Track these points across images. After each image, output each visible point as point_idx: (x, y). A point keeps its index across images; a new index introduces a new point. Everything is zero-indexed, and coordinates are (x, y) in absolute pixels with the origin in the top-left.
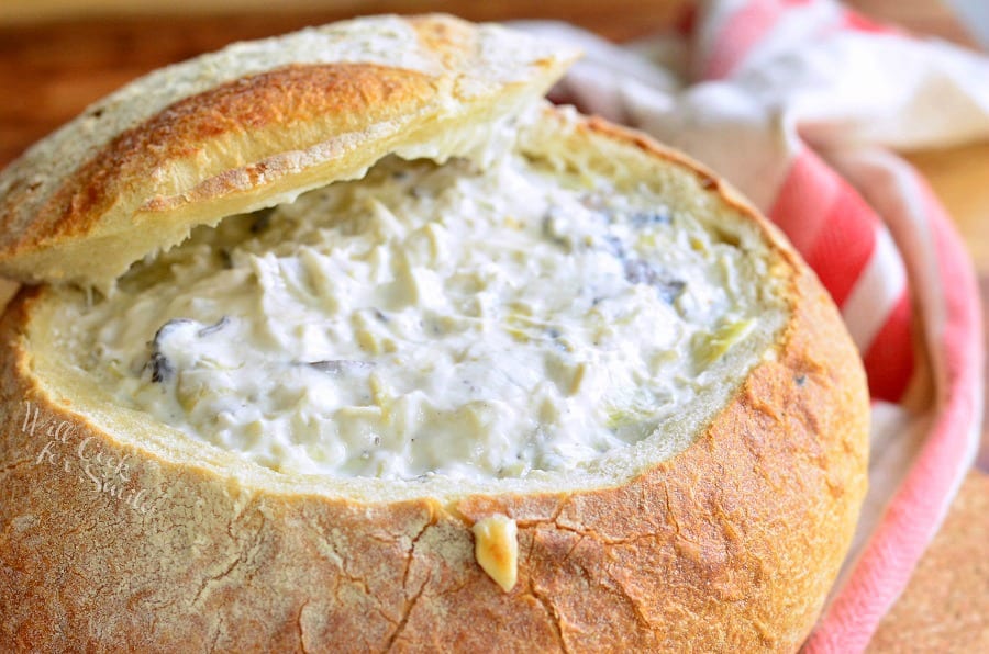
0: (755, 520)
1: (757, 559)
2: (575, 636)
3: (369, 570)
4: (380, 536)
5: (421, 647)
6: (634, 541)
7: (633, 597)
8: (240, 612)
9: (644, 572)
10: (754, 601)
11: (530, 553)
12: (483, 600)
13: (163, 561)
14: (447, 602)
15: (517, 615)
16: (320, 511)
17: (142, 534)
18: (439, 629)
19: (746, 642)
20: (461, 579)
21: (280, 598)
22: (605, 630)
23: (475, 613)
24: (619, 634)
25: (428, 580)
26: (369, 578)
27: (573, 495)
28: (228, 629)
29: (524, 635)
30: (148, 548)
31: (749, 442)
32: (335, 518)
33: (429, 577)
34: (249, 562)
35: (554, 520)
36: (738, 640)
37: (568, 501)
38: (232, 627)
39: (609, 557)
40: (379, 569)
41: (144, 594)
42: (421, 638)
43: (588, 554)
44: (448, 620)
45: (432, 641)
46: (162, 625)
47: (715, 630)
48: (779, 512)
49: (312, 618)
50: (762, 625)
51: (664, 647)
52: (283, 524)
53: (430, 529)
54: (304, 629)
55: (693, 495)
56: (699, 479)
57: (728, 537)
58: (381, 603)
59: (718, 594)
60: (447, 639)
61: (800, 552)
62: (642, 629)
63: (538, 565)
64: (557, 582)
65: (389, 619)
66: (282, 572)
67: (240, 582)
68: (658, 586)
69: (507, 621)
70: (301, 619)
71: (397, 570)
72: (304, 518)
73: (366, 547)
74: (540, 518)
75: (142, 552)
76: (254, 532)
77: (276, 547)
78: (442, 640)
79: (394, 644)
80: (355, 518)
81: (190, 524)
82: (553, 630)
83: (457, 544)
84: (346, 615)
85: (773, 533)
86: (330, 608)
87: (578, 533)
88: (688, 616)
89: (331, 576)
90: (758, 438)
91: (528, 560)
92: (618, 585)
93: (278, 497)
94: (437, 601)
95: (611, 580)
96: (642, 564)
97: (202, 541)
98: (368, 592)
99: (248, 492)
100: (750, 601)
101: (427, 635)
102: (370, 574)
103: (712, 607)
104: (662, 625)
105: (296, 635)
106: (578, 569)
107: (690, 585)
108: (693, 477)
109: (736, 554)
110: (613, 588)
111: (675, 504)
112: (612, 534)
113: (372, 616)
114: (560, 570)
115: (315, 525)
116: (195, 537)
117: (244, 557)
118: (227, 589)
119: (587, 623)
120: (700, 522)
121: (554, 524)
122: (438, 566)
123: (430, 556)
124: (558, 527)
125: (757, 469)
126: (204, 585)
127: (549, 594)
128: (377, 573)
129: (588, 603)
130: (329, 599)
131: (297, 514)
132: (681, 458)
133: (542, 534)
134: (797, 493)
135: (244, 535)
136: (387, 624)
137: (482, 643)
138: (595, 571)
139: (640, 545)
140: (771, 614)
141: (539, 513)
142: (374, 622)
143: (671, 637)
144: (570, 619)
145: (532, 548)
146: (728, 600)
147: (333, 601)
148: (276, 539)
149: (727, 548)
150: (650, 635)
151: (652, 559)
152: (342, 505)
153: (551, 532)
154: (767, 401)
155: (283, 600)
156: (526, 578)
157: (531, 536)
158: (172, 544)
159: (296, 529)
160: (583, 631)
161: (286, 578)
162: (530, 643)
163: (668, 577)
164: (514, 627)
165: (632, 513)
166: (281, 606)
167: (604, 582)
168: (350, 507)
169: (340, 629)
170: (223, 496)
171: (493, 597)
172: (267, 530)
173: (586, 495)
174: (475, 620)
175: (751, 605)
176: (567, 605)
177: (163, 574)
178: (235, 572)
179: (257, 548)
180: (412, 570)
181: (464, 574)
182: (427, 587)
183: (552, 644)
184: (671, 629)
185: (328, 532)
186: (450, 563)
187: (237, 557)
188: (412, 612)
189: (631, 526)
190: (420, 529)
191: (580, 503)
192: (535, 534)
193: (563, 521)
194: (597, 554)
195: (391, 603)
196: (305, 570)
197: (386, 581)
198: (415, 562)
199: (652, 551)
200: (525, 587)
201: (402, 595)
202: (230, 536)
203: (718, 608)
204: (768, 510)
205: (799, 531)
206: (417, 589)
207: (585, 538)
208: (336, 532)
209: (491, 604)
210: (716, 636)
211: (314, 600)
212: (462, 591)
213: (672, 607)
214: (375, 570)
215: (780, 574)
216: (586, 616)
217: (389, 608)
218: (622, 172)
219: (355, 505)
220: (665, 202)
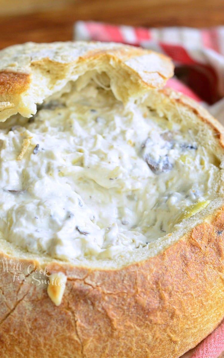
0: (177, 292)
1: (173, 308)
2: (83, 329)
3: (5, 285)
5: (18, 321)
6: (117, 294)
7: (111, 317)
9: (118, 308)
10: (169, 326)
11: (71, 292)
12: (47, 307)
14: (32, 305)
15: (60, 316)
18: (27, 315)
19: (162, 342)
20: (40, 296)
22: (96, 328)
23: (42, 312)
24: (102, 331)
25: (27, 294)
26: (5, 288)
27: (95, 271)
29: (61, 324)
31: (184, 258)
33: (28, 293)
35: (84, 279)
36: (158, 340)
37: (92, 273)
39: (104, 299)
40: (9, 285)
42: (19, 317)
43: (94, 297)
44: (31, 312)
45: (23, 319)
47: (147, 335)
48: (190, 289)
50: (172, 335)
51: (122, 339)
55: (149, 278)
56: (154, 272)
57: (161, 298)
58: (7, 299)
59: (151, 321)
60: (29, 320)
61: (198, 307)
62: (113, 330)
63: (73, 297)
64: (79, 305)
65: (8, 307)
68: (124, 314)
69: (55, 317)
71: (16, 287)
73: (6, 275)
74: (78, 277)
78: (27, 320)
79: (8, 317)
82: (73, 325)
85: (185, 298)
87: (93, 287)
88: (135, 328)
90: (188, 256)
91: (69, 294)
92: (105, 311)
94: (29, 303)
95: (103, 309)
96: (118, 304)
98: (3, 294)
100: (167, 325)
101: (22, 317)
102: (6, 286)
103: (147, 326)
104: (122, 330)
106: (89, 302)
107: (138, 316)
108: (151, 270)
109: (163, 305)
110: (103, 312)
111: (139, 282)
112: (108, 289)
113: (2, 304)
114: (82, 301)
119: (89, 324)
120: (149, 290)
121: (83, 282)
122: (32, 289)
123: (31, 284)
124: (85, 283)
125: (184, 270)
127: (75, 310)
128: (8, 287)
129: (91, 316)
132: (148, 262)
133: (77, 285)
134: (202, 282)
136: (7, 309)
137: (43, 324)
138: (97, 303)
139: (119, 296)
140: (177, 332)
141: (78, 275)
142: (2, 306)
143: (126, 336)
144: (82, 321)
145: (72, 289)
146: (155, 324)
149: (160, 303)
150: (116, 333)
151: (123, 303)
152: (2, 256)
153: (81, 284)
154: (198, 241)
156: (66, 301)
157: (72, 285)
160: (86, 327)
162: (63, 328)
163: (129, 311)
164: (58, 320)
165: (119, 282)
167: (100, 309)
168: (4, 258)
171: (51, 306)
173: (100, 271)
174: (42, 314)
175: (167, 327)
176: (82, 315)
180: (21, 289)
181: (42, 295)
182: (26, 297)
183: (73, 330)
184: (127, 332)
186: (37, 289)
188: (18, 306)
189: (117, 287)
191: (97, 274)
192: (74, 284)
193: (88, 281)
194: (98, 297)
195: (11, 300)
197: (11, 291)
198: (24, 286)
199: (124, 300)
200: (66, 305)
201: (15, 298)
203: (150, 327)
204: (185, 288)
205: (199, 298)
206: (22, 297)
207: (95, 290)
209: (50, 309)
210: (148, 337)
212: (39, 302)
213: (129, 323)
214: (8, 285)
215: (185, 315)
216: (89, 321)
217: (9, 302)
218: (184, 123)
219: (7, 257)
220: (197, 140)
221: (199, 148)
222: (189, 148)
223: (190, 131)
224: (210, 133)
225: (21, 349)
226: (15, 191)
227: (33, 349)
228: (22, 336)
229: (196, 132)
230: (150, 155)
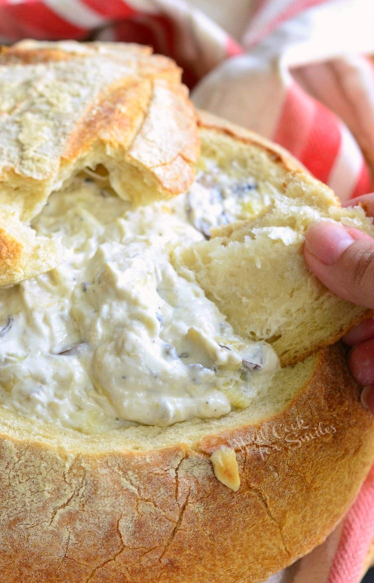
3: (154, 493)
4: (157, 472)
5: (192, 532)
8: (81, 527)
11: (244, 465)
12: (223, 499)
13: (27, 500)
14: (202, 504)
15: (242, 502)
16: (119, 462)
17: (10, 485)
18: (200, 520)
20: (208, 489)
21: (104, 516)
22: (290, 497)
23: (219, 507)
25: (189, 494)
26: (155, 498)
27: (262, 424)
28: (75, 536)
29: (247, 512)
30: (15, 493)
32: (128, 465)
33: (190, 491)
34: (80, 496)
38: (77, 535)
39: (287, 456)
40: (160, 492)
41: (17, 520)
42: (191, 527)
43: (277, 458)
44: (204, 514)
45: (197, 528)
46: (33, 538)
49: (126, 525)
52: (98, 473)
53: (185, 461)
54: (122, 533)
55: (322, 402)
58: (165, 511)
60: (205, 525)
63: (249, 471)
65: (171, 520)
66: (102, 501)
67: (77, 509)
69: (237, 507)
70: (119, 528)
71: (170, 491)
72: (109, 467)
73: (150, 480)
75: (12, 496)
76: (81, 479)
77: (96, 487)
78: (202, 526)
79: (176, 534)
80: (140, 463)
81: (40, 477)
82: (263, 506)
83: (202, 467)
84: (145, 521)
86: (135, 518)
89: (132, 500)
91: (243, 469)
92: (293, 471)
93: (92, 457)
94: (197, 505)
95: (290, 469)
97: (49, 487)
98: (156, 506)
99: (72, 455)
101: (194, 525)
102: (155, 495)
105: (118, 537)
106: (272, 468)
110: (291, 473)
111: (315, 413)
113: (160, 520)
114: (262, 471)
115: (117, 471)
116: (45, 486)
117: (76, 493)
118: (70, 513)
119: (280, 496)
122: (194, 484)
123: (188, 478)
126: (55, 513)
127: (259, 487)
128: (159, 495)
129: (280, 485)
130: (134, 514)
131: (105, 465)
133: (250, 453)
135: (74, 482)
136: (170, 523)
137: (225, 522)
138: (281, 466)
142: (162, 523)
144: (271, 497)
145: (245, 462)
147: (136, 514)
148: (95, 482)
152: (131, 456)
153: (254, 451)
155: (106, 518)
156: (245, 480)
157: (244, 456)
158: (30, 490)
159: (106, 474)
161: (105, 505)
162: (251, 516)
164: (241, 509)
166: (106, 521)
167: (287, 471)
168: (136, 457)
169: (143, 530)
170: (57, 459)
171: (228, 496)
172: (88, 477)
174: (219, 511)
176: (268, 490)
177: (28, 509)
178: (72, 503)
179: (84, 488)
180: (180, 489)
181: (209, 485)
182: (190, 498)
183: (263, 513)
185: (125, 473)
186: (200, 480)
187: (72, 494)
188: (184, 514)
190: (179, 463)
192: (246, 454)
195: (171, 511)
196: (116, 498)
197: (165, 498)
198: (181, 485)
200: (245, 485)
201: (176, 505)
202: (66, 482)
206: (184, 500)
208: (130, 473)
209: (227, 500)
211: (125, 515)
212: (210, 497)
214: (158, 493)
217: (170, 514)
218: (221, 154)
219: (138, 454)
220: (251, 174)
221: (261, 185)
222: (247, 190)
223: (235, 164)
224: (264, 157)
225: (204, 566)
226: (69, 351)
227: (220, 560)
228: (202, 548)
229: (244, 163)
230: (204, 220)
